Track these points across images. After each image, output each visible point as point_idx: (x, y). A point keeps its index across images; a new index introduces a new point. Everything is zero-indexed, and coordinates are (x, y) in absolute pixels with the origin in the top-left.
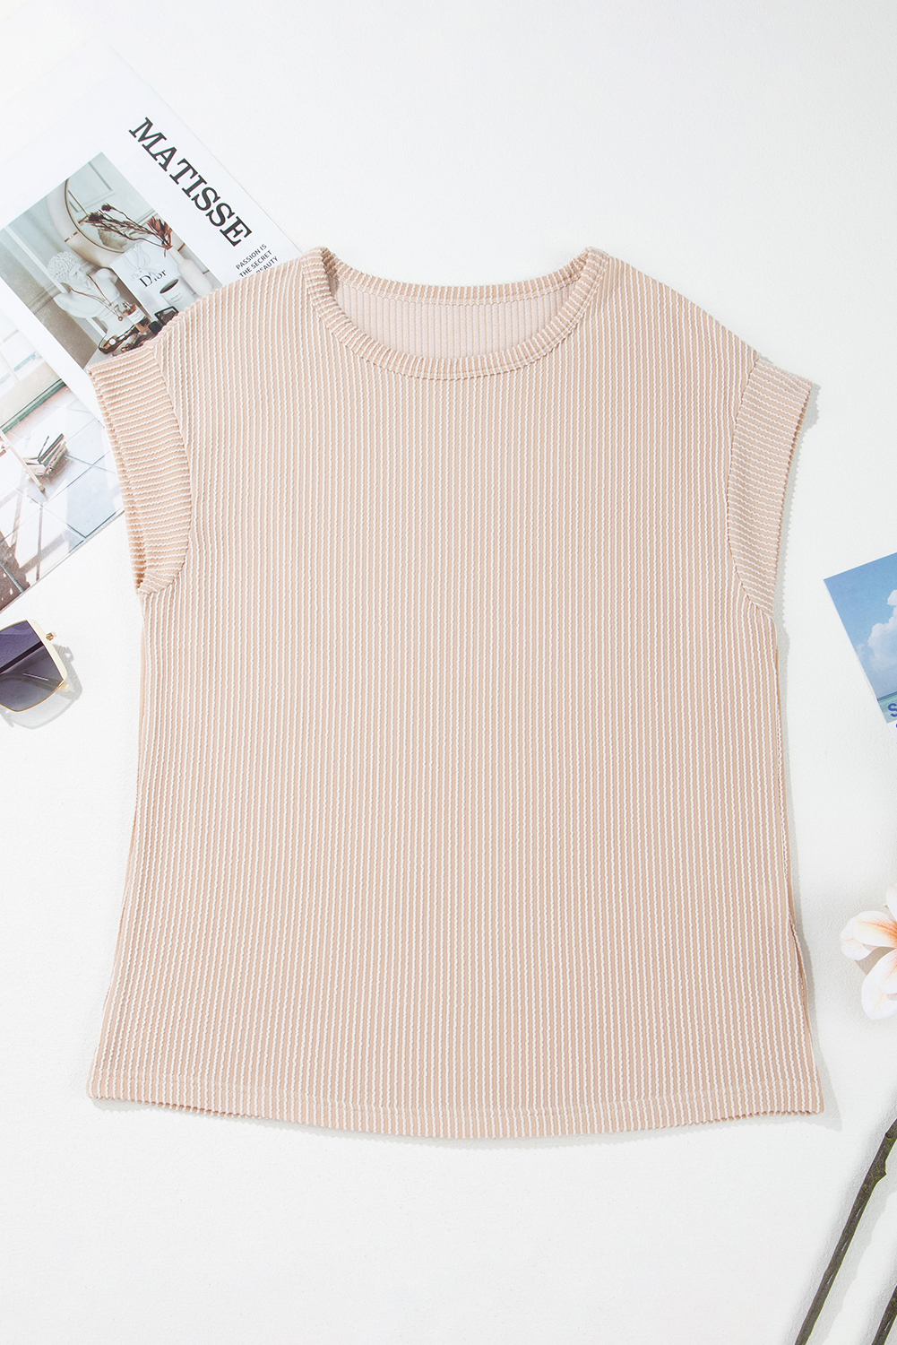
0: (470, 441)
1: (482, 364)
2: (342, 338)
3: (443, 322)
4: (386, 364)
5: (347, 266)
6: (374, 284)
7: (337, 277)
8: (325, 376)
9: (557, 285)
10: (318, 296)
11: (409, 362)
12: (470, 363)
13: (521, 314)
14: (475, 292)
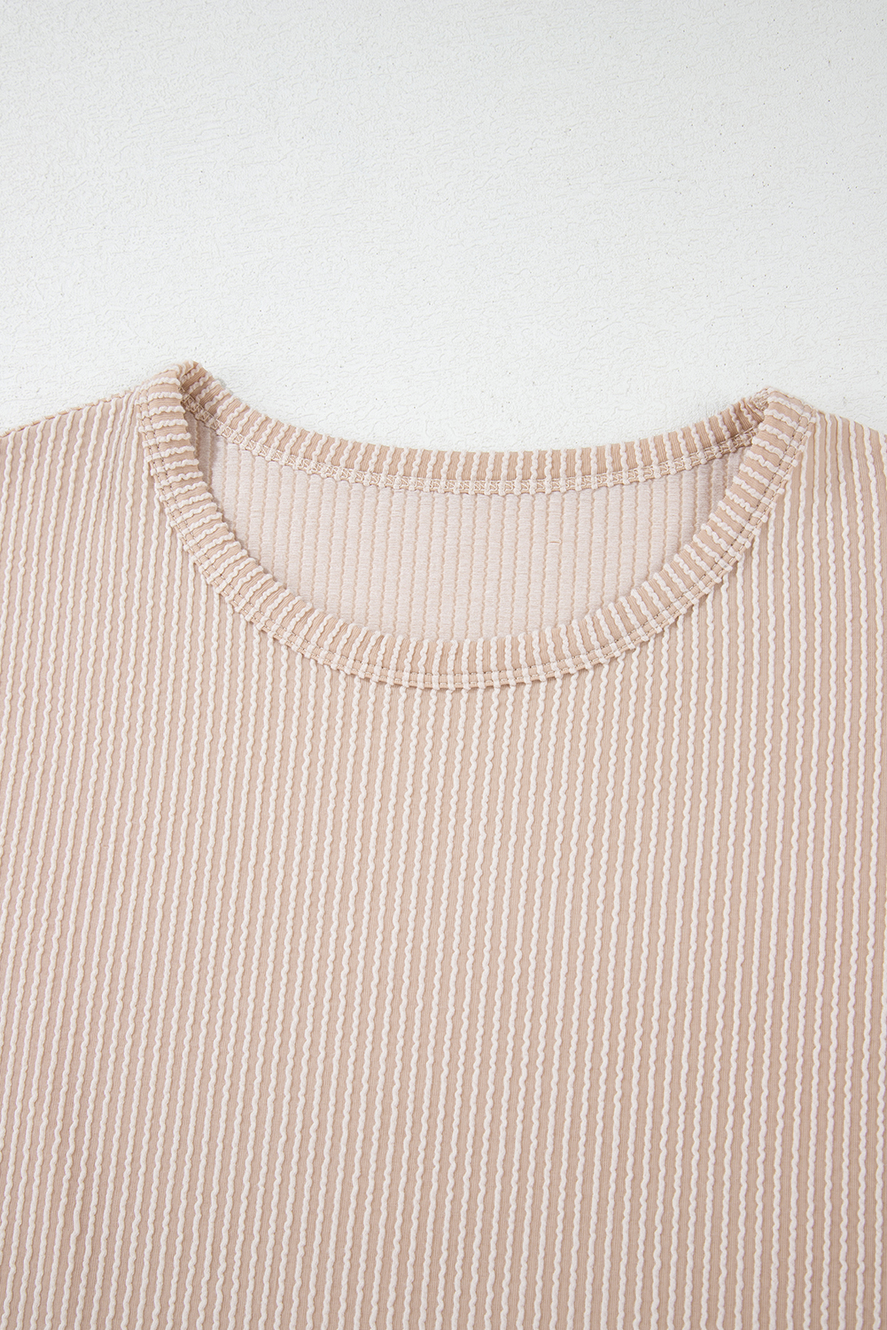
0: (473, 838)
1: (515, 655)
2: (215, 575)
3: (437, 530)
4: (299, 641)
5: (237, 402)
6: (291, 443)
7: (214, 429)
8: (165, 657)
9: (700, 454)
10: (172, 479)
11: (349, 641)
12: (486, 653)
13: (613, 516)
14: (512, 465)
